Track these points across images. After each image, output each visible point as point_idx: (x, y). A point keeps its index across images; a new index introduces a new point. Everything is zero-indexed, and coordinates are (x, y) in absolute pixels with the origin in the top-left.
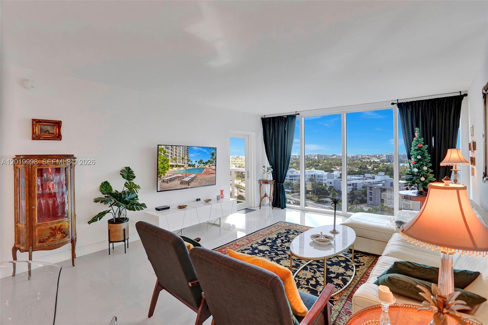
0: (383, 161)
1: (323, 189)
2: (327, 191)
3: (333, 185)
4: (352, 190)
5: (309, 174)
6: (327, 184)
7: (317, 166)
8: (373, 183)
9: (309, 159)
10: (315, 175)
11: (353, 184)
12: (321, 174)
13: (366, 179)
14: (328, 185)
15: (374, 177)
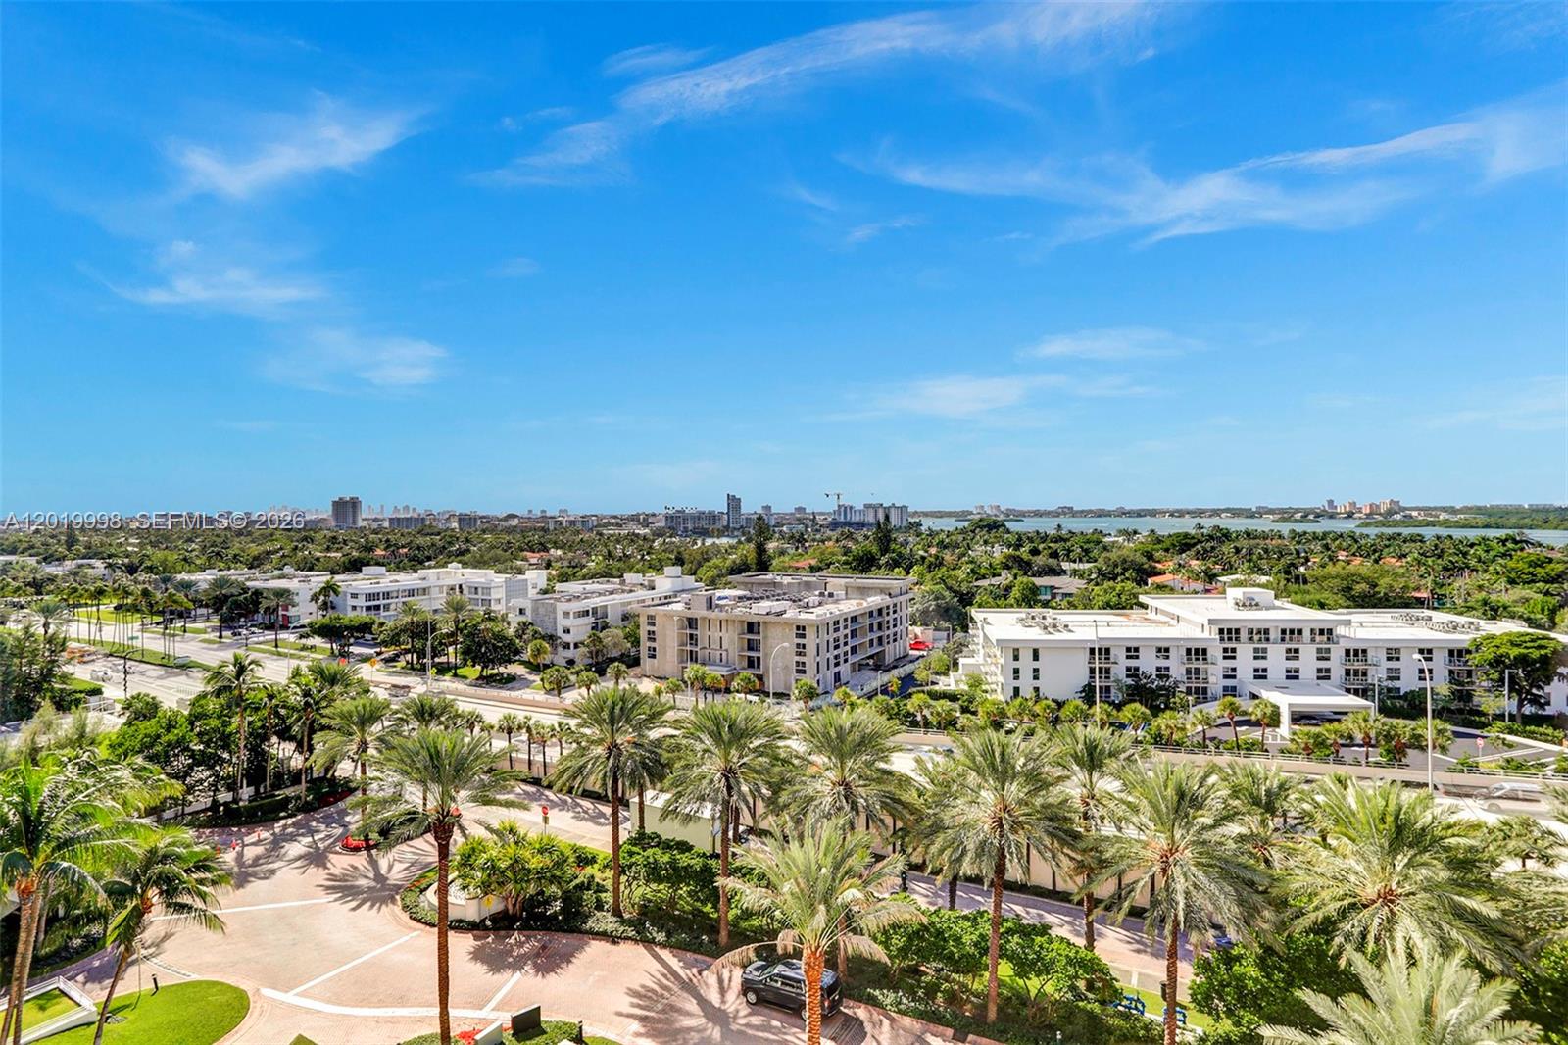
0: (659, 534)
1: (500, 637)
2: (512, 643)
3: (528, 617)
4: (593, 629)
5: (441, 583)
6: (511, 616)
7: (461, 553)
8: (650, 603)
9: (430, 531)
10: (460, 586)
11: (595, 610)
12: (483, 580)
13: (631, 591)
14: (514, 619)
15: (653, 581)
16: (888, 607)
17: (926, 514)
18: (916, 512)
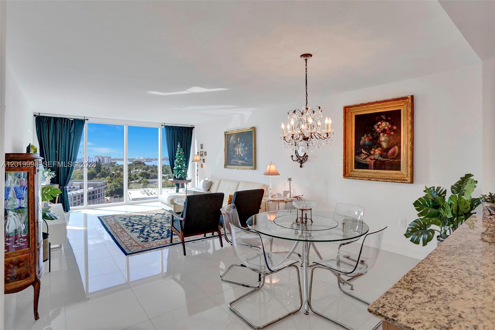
16: (96, 191)
17: (119, 160)
18: (115, 159)
